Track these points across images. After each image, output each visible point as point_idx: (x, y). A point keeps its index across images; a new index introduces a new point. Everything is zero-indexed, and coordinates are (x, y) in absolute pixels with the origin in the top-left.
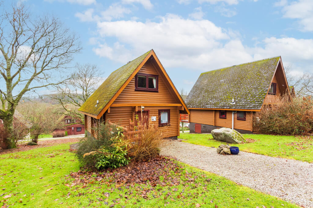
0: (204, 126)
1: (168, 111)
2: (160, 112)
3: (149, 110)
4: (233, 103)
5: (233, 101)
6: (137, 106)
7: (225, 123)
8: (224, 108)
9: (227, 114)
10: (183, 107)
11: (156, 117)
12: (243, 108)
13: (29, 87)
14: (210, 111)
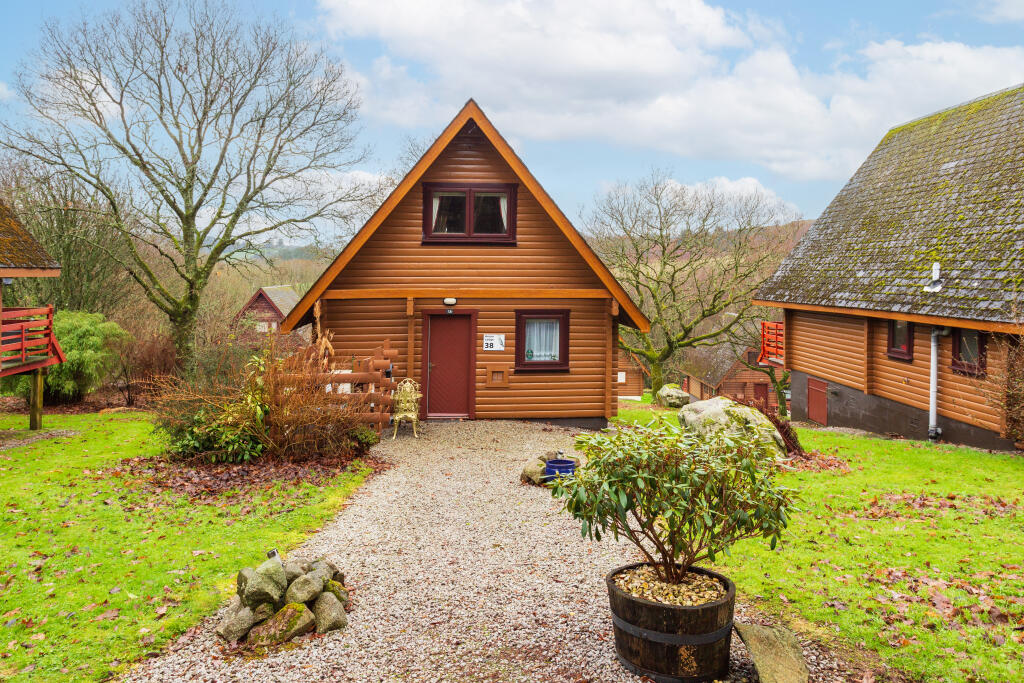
0: (835, 393)
1: (561, 317)
2: (522, 321)
3: (476, 311)
4: (935, 283)
5: (936, 276)
6: (410, 298)
7: (908, 383)
8: (890, 311)
9: (916, 341)
10: (614, 304)
11: (503, 336)
12: (959, 314)
13: (232, 234)
14: (845, 319)
